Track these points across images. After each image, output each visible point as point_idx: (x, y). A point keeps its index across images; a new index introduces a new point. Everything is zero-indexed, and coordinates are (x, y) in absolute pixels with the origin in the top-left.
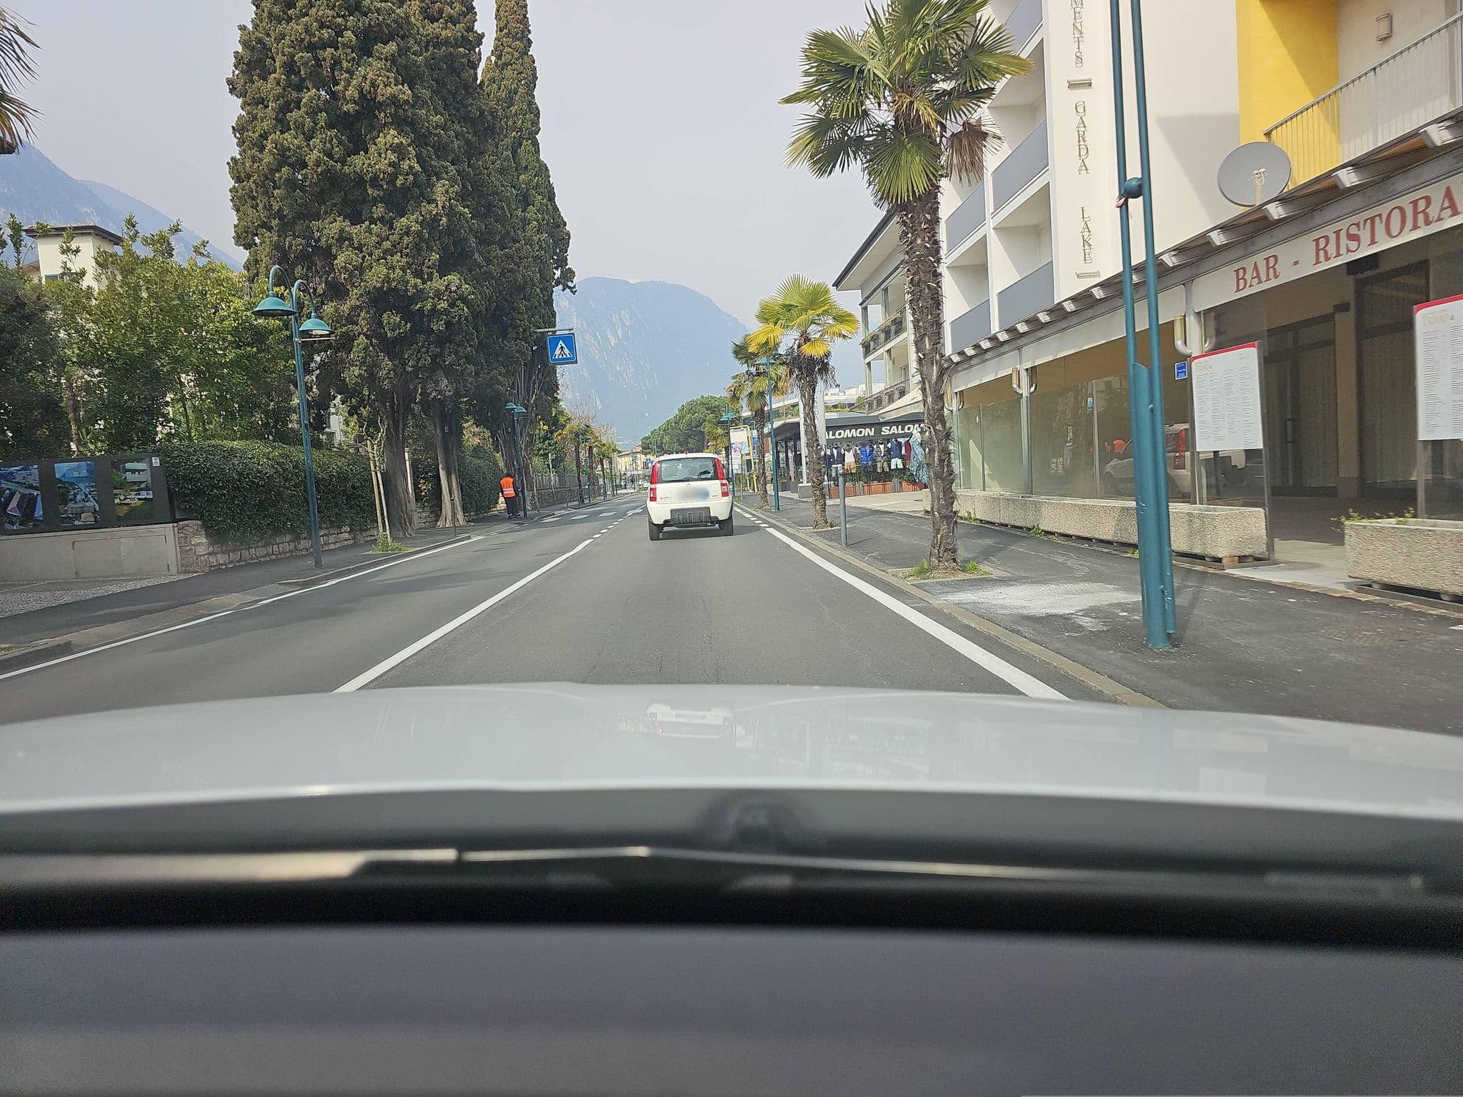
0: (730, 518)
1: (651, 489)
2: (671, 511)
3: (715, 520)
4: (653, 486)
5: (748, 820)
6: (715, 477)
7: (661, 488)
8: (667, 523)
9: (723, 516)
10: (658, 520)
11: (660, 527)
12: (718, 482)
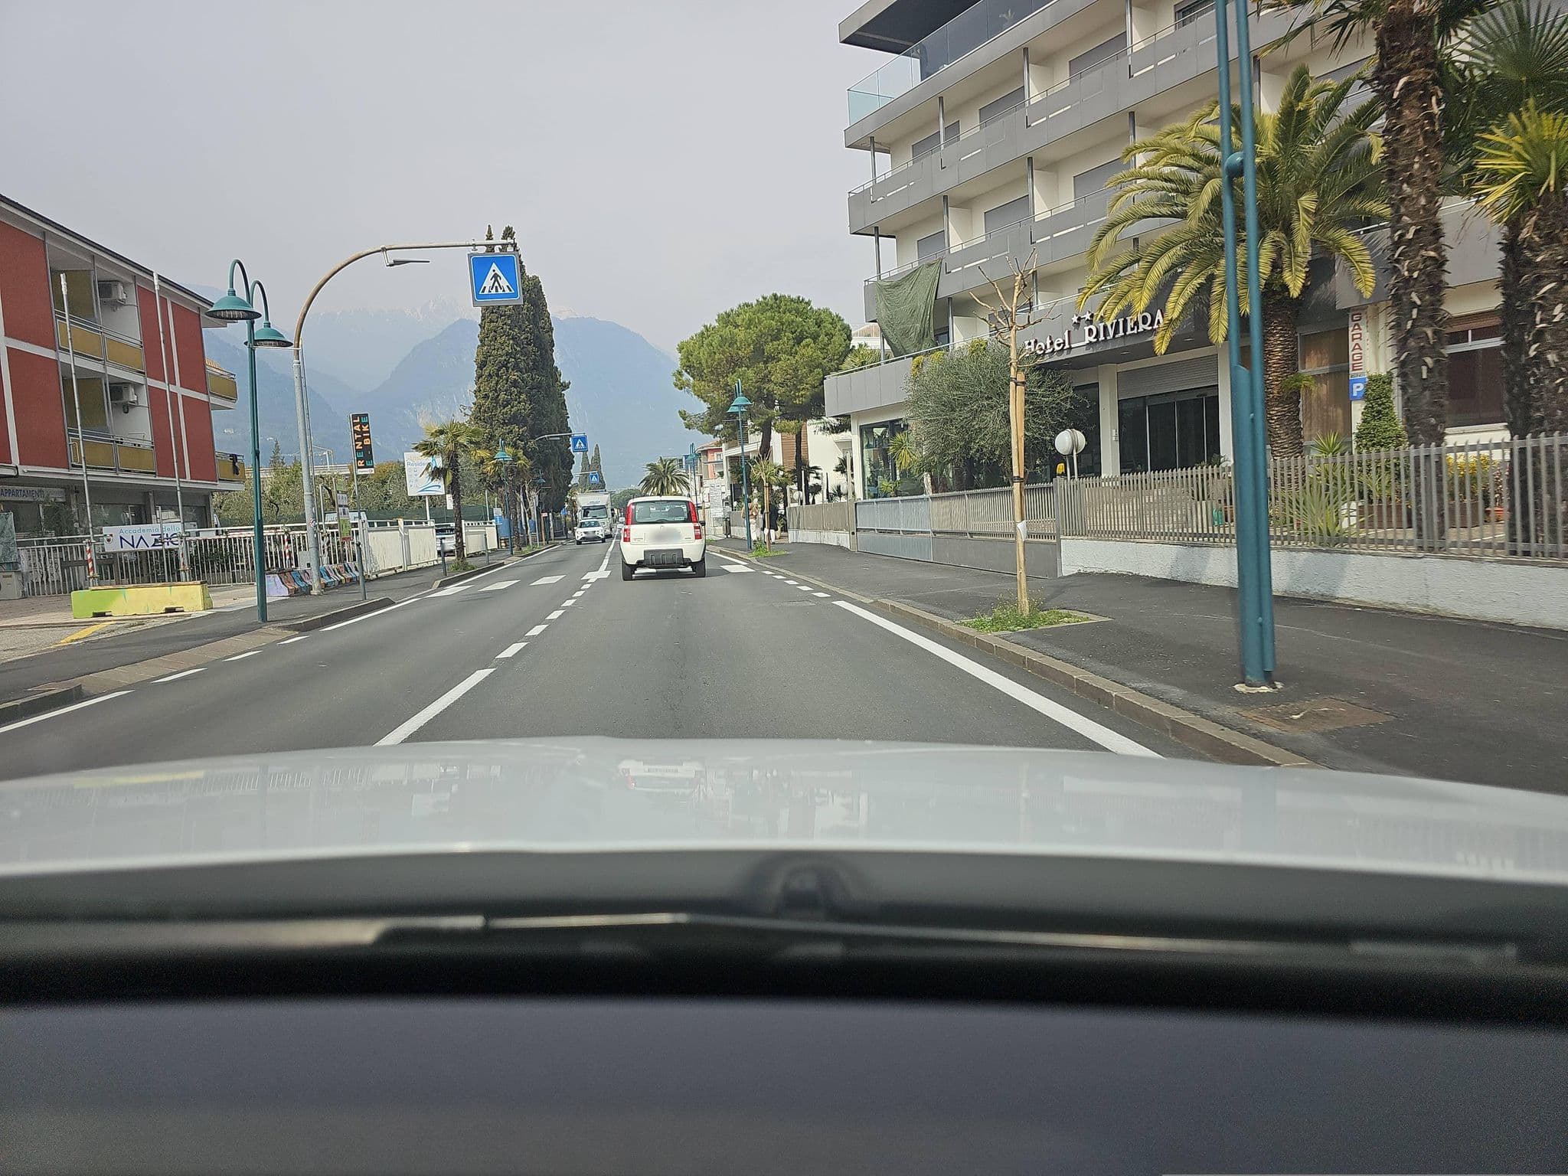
0: (703, 560)
1: (625, 530)
2: (645, 552)
3: (687, 563)
4: (627, 527)
5: (795, 885)
6: (688, 520)
7: (635, 529)
8: (640, 564)
9: (695, 558)
10: (631, 560)
11: (633, 568)
12: (691, 525)
